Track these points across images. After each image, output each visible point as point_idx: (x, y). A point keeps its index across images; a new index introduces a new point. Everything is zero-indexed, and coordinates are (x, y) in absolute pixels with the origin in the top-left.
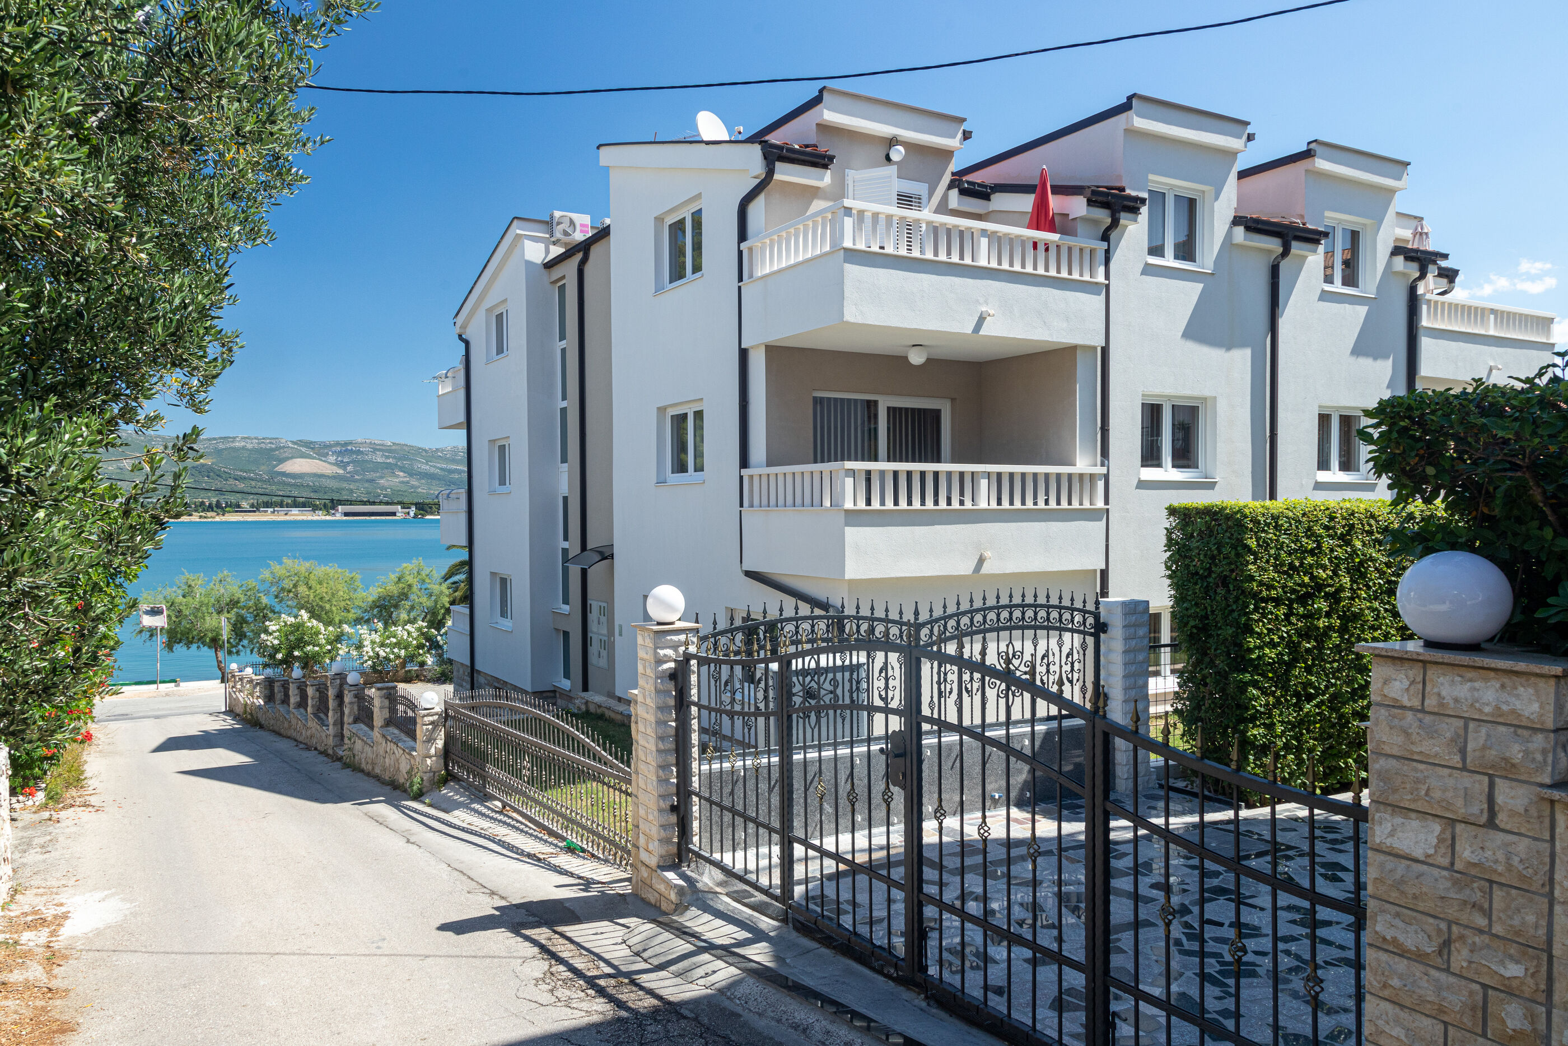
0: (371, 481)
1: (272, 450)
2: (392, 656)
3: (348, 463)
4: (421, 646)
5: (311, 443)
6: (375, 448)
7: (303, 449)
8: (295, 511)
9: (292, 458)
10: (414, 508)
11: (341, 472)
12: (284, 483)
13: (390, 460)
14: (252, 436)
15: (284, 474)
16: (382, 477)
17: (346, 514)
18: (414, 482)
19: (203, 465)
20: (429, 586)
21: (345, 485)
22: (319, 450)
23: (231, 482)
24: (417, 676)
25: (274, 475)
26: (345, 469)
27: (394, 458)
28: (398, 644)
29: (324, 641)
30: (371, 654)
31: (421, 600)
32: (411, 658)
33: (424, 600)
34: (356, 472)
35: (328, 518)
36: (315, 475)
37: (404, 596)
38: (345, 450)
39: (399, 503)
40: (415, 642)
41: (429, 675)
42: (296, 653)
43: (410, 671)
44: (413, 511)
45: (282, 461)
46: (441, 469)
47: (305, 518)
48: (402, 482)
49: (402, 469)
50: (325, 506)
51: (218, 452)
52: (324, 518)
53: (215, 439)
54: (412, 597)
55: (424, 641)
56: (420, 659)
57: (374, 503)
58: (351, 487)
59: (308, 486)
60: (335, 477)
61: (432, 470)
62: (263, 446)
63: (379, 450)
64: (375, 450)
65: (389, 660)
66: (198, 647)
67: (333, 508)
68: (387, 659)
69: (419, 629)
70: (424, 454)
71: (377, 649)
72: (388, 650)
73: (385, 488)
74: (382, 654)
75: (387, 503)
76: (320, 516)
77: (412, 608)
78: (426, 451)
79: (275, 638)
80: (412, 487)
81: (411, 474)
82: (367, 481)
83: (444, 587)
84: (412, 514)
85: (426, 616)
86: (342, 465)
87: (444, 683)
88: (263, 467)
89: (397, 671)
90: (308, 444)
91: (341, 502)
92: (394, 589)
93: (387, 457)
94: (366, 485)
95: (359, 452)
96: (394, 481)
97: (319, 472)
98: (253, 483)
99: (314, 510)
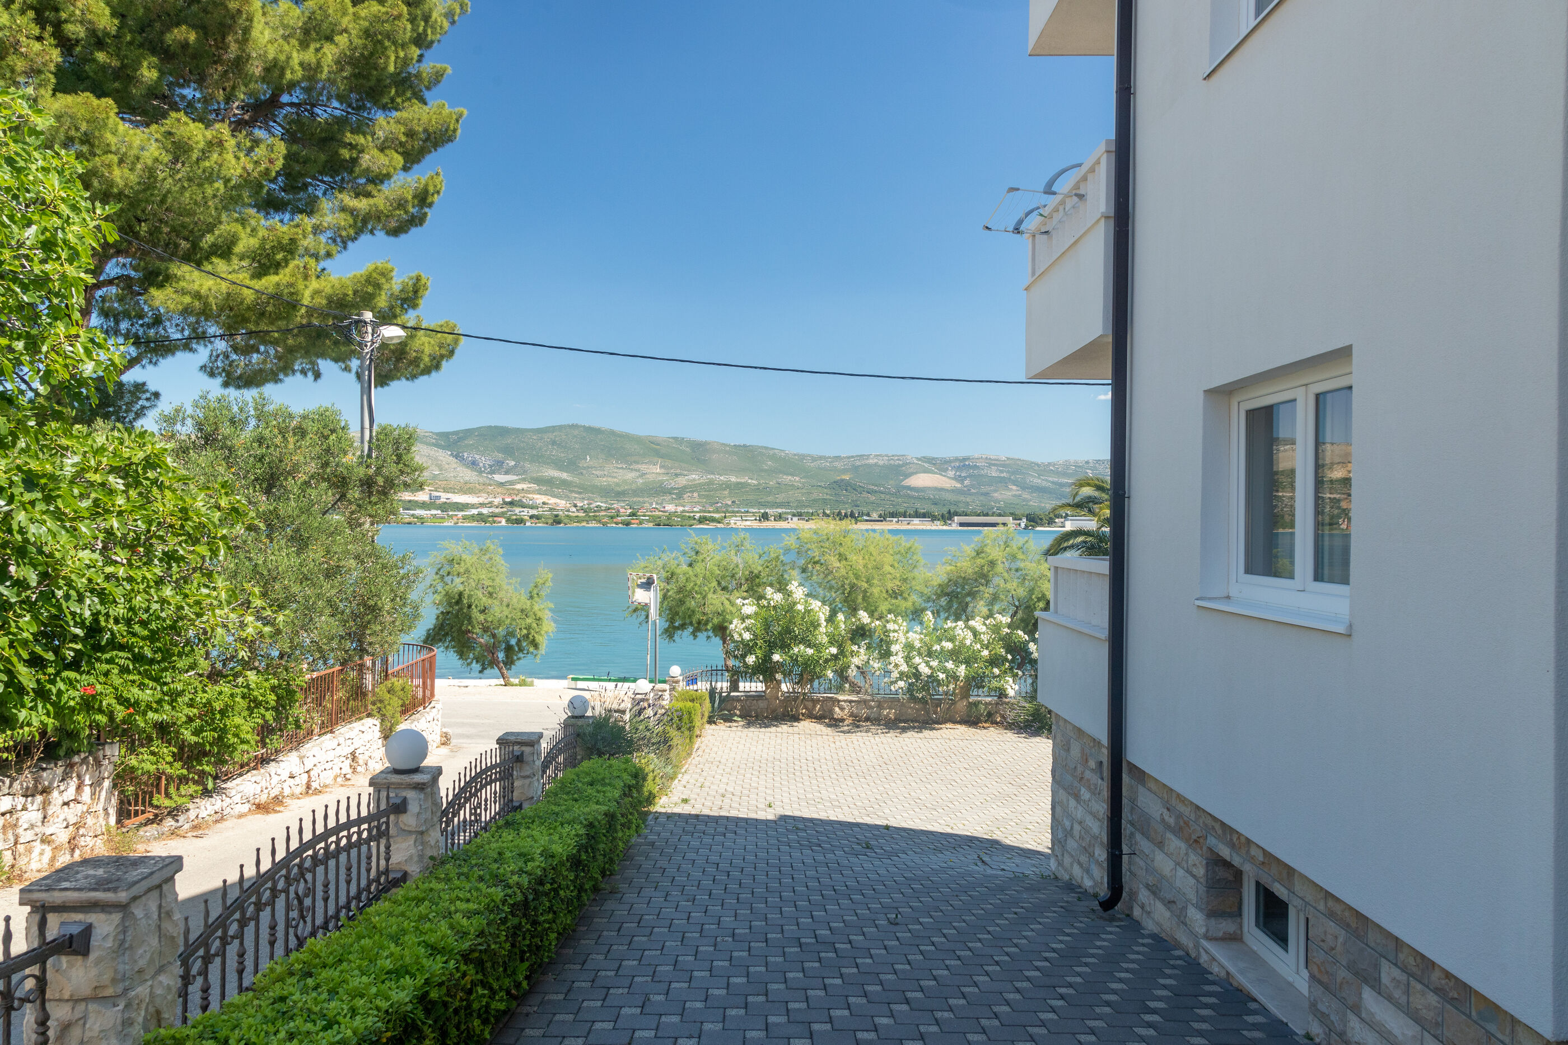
0: (986, 494)
1: (899, 466)
2: (942, 676)
3: (965, 478)
4: (994, 661)
5: (933, 459)
6: (991, 463)
7: (926, 465)
8: (916, 521)
9: (916, 473)
10: (1025, 520)
11: (959, 485)
12: (909, 497)
13: (1004, 475)
14: (884, 453)
15: (909, 488)
16: (996, 491)
17: (961, 525)
18: (1026, 495)
19: (842, 480)
20: (1022, 565)
21: (962, 498)
22: (939, 465)
23: (865, 495)
24: (990, 715)
25: (900, 488)
26: (962, 483)
27: (1008, 472)
28: (954, 655)
29: (825, 640)
30: (904, 668)
31: (1009, 586)
32: (976, 681)
33: (1013, 585)
34: (972, 486)
35: (945, 528)
36: (936, 489)
37: (983, 577)
38: (963, 466)
39: (1012, 514)
40: (985, 653)
41: (1011, 715)
42: (776, 657)
43: (976, 704)
44: (1024, 522)
45: (907, 476)
46: (1053, 483)
47: (924, 527)
48: (1015, 496)
49: (1015, 483)
50: (943, 516)
51: (855, 468)
52: (941, 528)
53: (853, 457)
54: (996, 581)
55: (1003, 652)
56: (995, 683)
57: (987, 515)
58: (968, 500)
59: (929, 498)
60: (954, 491)
61: (1044, 484)
62: (892, 462)
63: (994, 465)
64: (990, 465)
65: (939, 683)
66: (708, 637)
67: (950, 518)
68: (932, 678)
69: (996, 628)
70: (1036, 468)
71: (917, 660)
72: (934, 663)
73: (997, 501)
74: (924, 669)
75: (1000, 515)
76: (938, 526)
77: (995, 598)
78: (1038, 465)
79: (747, 629)
80: (1024, 500)
81: (1024, 487)
82: (982, 494)
83: (1044, 567)
84: (1023, 525)
85: (1016, 613)
86: (960, 479)
87: (1037, 733)
88: (891, 482)
89: (954, 703)
90: (931, 461)
91: (957, 514)
92: (967, 566)
93: (1002, 472)
94: (982, 498)
95: (976, 467)
96: (1007, 495)
97: (939, 485)
98: (883, 496)
99: (933, 521)
